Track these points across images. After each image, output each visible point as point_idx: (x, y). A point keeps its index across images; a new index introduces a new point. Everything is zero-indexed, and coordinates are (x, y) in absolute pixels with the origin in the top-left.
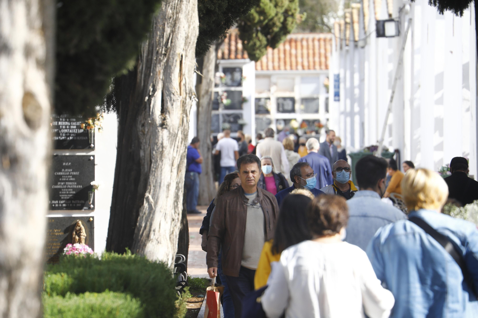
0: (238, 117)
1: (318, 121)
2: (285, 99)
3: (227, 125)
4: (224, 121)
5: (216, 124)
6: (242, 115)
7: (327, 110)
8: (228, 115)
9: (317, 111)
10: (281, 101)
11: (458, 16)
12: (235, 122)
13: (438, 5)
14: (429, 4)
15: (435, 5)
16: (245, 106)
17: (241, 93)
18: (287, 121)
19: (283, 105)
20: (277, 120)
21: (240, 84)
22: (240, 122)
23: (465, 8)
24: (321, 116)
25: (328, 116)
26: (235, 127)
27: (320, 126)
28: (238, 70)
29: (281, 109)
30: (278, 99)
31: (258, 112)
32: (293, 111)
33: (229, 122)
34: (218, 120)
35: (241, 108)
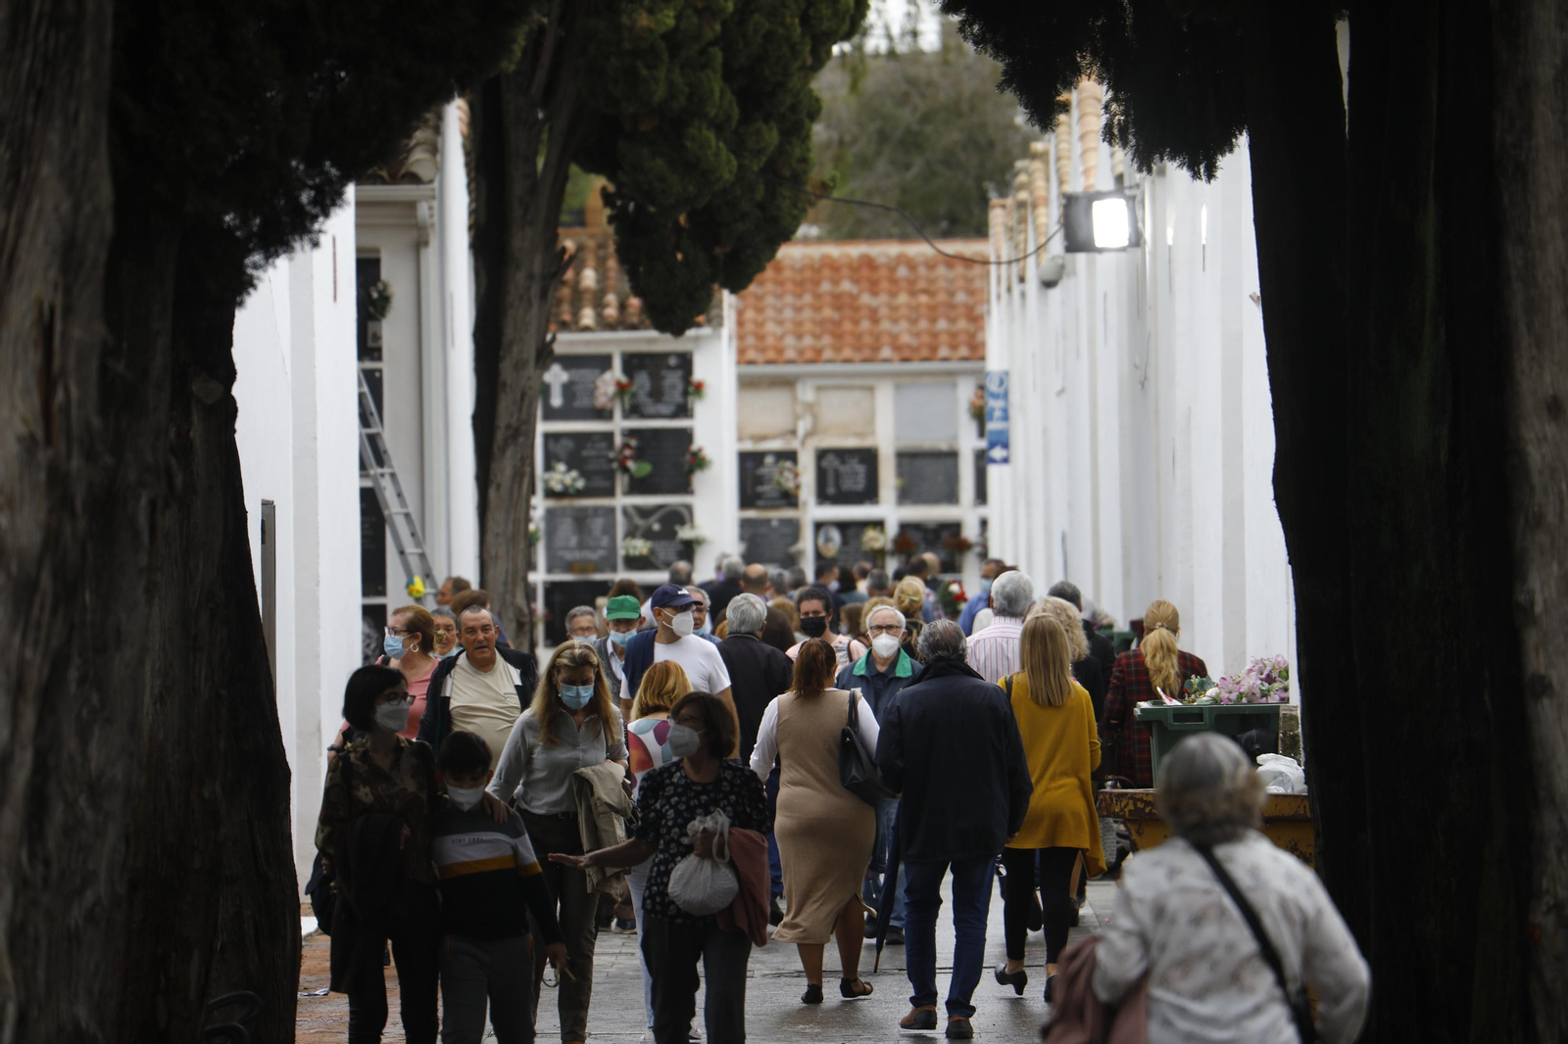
0: (678, 517)
1: (955, 527)
2: (842, 454)
3: (640, 546)
4: (631, 533)
5: (605, 541)
6: (689, 508)
7: (981, 496)
8: (644, 512)
9: (951, 497)
10: (831, 462)
11: (1200, 178)
12: (668, 533)
13: (1132, 141)
14: (1104, 140)
15: (1125, 144)
16: (699, 479)
17: (686, 436)
18: (850, 530)
19: (837, 475)
20: (819, 526)
21: (683, 411)
22: (685, 533)
23: (1223, 153)
24: (965, 513)
25: (983, 511)
26: (666, 550)
27: (963, 546)
28: (673, 361)
29: (831, 490)
30: (822, 455)
31: (747, 499)
32: (870, 494)
33: (648, 535)
34: (610, 530)
35: (685, 487)
